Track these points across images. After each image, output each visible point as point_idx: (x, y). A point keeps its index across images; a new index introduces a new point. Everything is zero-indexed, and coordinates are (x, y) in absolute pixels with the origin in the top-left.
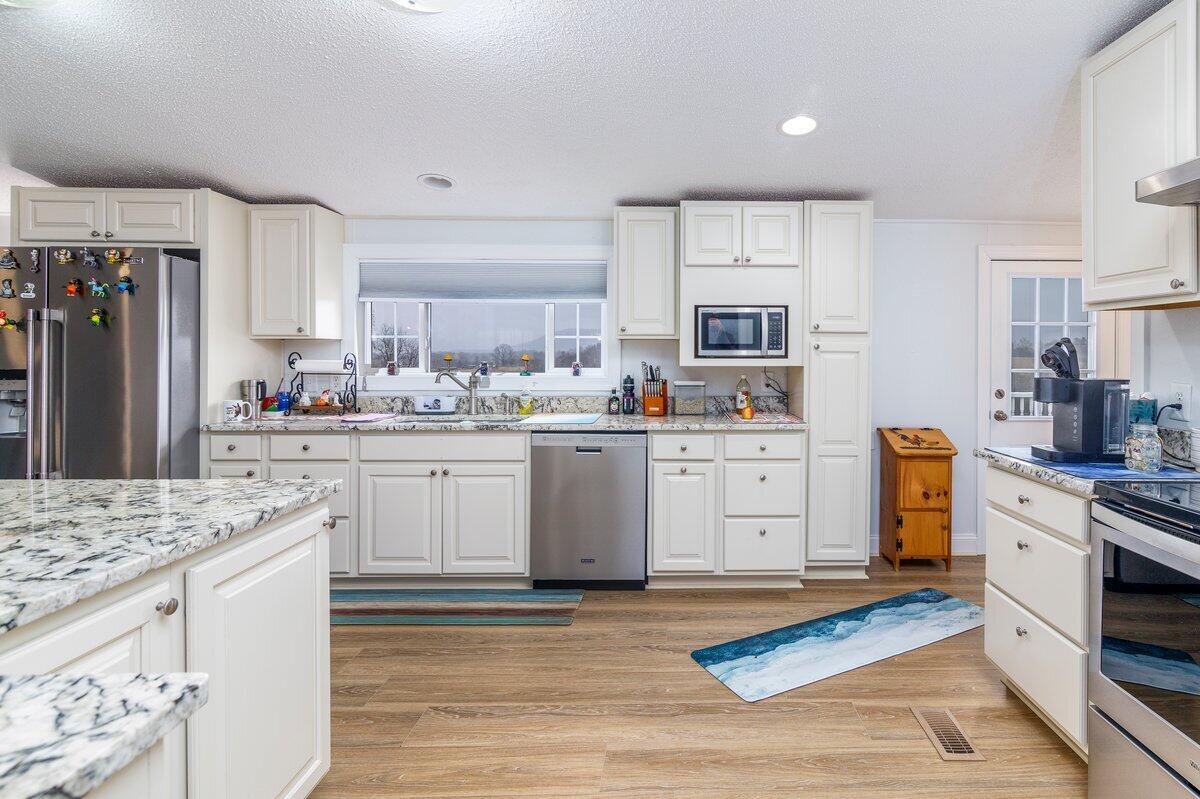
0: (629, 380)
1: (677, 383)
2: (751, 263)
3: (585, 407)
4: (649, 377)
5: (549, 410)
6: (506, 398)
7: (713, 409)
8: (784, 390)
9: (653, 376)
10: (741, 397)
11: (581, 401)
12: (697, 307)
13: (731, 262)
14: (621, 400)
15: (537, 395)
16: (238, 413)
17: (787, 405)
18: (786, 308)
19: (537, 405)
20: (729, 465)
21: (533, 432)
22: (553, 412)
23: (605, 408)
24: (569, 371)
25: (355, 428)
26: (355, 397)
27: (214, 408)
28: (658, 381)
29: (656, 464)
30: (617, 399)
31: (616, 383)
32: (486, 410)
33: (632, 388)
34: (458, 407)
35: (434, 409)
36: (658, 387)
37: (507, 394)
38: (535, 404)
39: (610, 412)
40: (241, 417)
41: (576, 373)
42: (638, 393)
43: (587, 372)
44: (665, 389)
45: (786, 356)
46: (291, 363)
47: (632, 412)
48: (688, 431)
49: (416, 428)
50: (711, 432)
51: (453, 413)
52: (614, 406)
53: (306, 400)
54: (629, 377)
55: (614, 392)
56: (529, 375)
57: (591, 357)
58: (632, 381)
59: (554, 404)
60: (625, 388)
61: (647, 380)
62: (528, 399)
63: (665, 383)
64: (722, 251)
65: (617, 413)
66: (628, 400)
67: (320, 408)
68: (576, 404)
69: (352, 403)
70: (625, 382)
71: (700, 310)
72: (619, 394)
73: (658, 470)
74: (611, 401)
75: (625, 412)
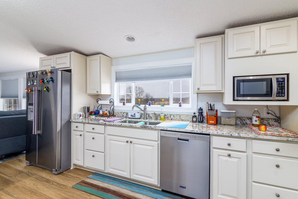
0: (201, 109)
1: (222, 111)
2: (266, 53)
3: (183, 119)
4: (210, 108)
5: (170, 119)
6: (155, 114)
7: (239, 123)
8: (278, 115)
9: (211, 108)
10: (255, 118)
11: (182, 116)
12: (234, 77)
13: (253, 54)
14: (197, 116)
15: (166, 113)
16: (80, 116)
17: (280, 123)
18: (288, 75)
19: (166, 117)
20: (254, 155)
21: (161, 130)
22: (171, 120)
23: (191, 119)
24: (178, 105)
25: (105, 124)
26: (113, 112)
27: (75, 115)
28: (214, 110)
29: (214, 150)
30: (196, 116)
31: (196, 110)
32: (150, 118)
33: (202, 112)
34: (141, 116)
35: (133, 116)
36: (214, 113)
37: (156, 113)
38: (165, 116)
39: (193, 122)
40: (81, 118)
41: (180, 106)
42: (205, 114)
43: (184, 105)
44: (217, 114)
45: (287, 100)
46: (97, 102)
47: (202, 122)
48: (231, 136)
49: (122, 125)
50: (244, 138)
51: (139, 118)
52: (194, 119)
53: (101, 113)
54: (201, 108)
55: (195, 113)
56: (164, 106)
57: (185, 100)
58: (202, 110)
59: (172, 117)
60: (199, 112)
61: (209, 110)
62: (163, 115)
63: (217, 111)
64: (249, 49)
65: (196, 122)
66: (200, 117)
67: (104, 115)
68: (180, 118)
69: (112, 114)
70: (199, 110)
71: (236, 79)
72: (197, 114)
73: (215, 153)
74: (193, 117)
75: (199, 122)
